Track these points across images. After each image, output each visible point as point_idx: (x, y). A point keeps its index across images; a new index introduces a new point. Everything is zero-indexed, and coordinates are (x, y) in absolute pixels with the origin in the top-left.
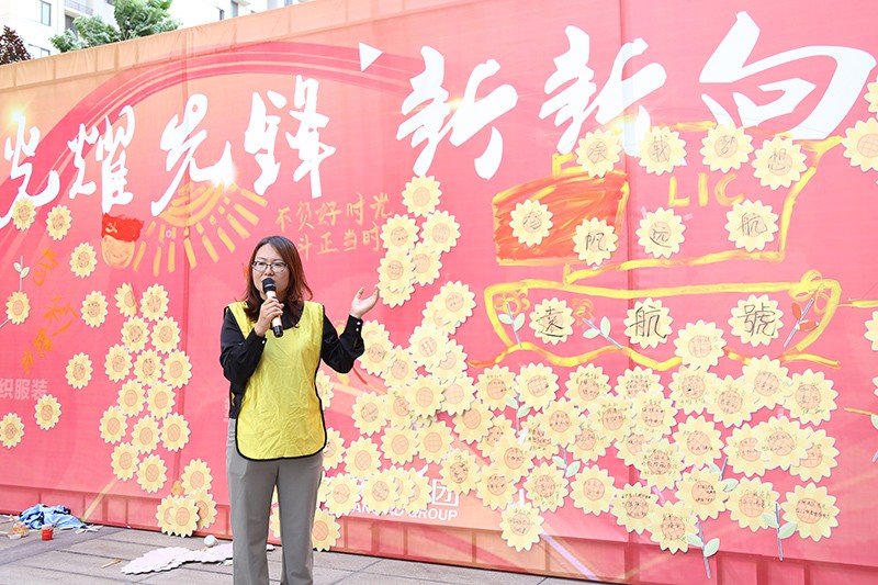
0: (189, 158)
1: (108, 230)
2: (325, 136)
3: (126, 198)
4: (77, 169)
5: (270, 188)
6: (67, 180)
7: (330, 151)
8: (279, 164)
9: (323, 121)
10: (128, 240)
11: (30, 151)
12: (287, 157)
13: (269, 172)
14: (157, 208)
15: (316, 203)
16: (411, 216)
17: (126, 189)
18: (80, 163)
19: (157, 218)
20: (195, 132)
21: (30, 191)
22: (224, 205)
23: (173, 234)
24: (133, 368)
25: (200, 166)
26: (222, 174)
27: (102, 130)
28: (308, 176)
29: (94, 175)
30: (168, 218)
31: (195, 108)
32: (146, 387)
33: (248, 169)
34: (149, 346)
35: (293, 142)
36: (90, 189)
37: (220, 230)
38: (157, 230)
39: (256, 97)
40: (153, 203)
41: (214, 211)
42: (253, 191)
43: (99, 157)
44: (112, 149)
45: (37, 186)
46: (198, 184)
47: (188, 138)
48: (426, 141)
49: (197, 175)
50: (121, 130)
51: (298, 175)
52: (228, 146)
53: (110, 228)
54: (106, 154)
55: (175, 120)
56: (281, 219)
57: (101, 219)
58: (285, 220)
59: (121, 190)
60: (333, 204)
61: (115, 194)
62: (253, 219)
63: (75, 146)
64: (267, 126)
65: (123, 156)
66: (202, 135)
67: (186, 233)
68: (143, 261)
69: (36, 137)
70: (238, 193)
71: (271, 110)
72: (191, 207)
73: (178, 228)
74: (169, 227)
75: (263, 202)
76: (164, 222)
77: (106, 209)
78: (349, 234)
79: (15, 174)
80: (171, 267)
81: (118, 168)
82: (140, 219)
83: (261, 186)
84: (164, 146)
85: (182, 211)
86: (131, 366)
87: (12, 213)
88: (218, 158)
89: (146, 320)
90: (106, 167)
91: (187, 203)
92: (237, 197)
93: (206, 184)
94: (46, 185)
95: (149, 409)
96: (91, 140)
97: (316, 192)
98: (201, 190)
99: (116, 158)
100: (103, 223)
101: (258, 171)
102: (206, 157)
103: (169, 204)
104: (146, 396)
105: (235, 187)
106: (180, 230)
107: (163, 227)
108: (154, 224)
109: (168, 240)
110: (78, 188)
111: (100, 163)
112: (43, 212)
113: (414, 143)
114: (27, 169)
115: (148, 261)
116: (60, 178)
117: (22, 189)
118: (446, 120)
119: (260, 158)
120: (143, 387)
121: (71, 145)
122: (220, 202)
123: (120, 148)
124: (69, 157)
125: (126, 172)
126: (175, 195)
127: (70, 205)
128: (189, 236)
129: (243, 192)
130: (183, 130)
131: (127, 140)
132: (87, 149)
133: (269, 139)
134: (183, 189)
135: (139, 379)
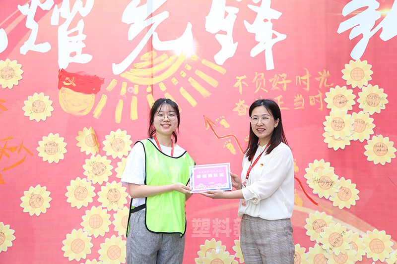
0: (152, 31)
1: (65, 83)
2: (277, 25)
3: (86, 59)
4: (29, 30)
5: (229, 61)
6: (18, 35)
7: (282, 37)
8: (237, 43)
9: (277, 15)
10: (87, 92)
12: (245, 40)
13: (228, 49)
14: (117, 69)
15: (269, 74)
16: (349, 87)
17: (84, 51)
18: (31, 24)
19: (118, 77)
20: (158, 11)
22: (186, 71)
23: (136, 90)
24: (97, 197)
25: (162, 38)
26: (184, 46)
28: (262, 54)
29: (49, 35)
30: (132, 78)
32: (112, 212)
33: (208, 45)
34: (113, 178)
35: (250, 28)
36: (45, 47)
37: (182, 90)
38: (118, 87)
40: (114, 65)
41: (177, 75)
42: (214, 62)
43: (54, 21)
44: (70, 17)
46: (160, 53)
47: (151, 16)
48: (361, 36)
49: (158, 44)
50: (79, 3)
51: (254, 52)
52: (189, 26)
53: (67, 82)
54: (62, 20)
56: (238, 84)
57: (57, 74)
58: (243, 85)
59: (79, 52)
60: (284, 75)
61: (73, 54)
62: (214, 83)
63: (28, 10)
64: (226, 14)
65: (81, 25)
66: (165, 15)
67: (149, 89)
68: (104, 110)
70: (199, 62)
72: (156, 69)
73: (140, 86)
74: (131, 84)
75: (222, 71)
76: (125, 80)
77: (63, 63)
78: (298, 97)
80: (134, 115)
81: (76, 33)
82: (100, 75)
83: (221, 58)
84: (125, 19)
85: (148, 72)
86: (95, 195)
88: (180, 33)
89: (110, 157)
90: (62, 32)
91: (152, 66)
92: (197, 65)
93: (169, 54)
95: (115, 230)
96: (46, 6)
97: (270, 65)
98: (164, 57)
99: (73, 24)
100: (60, 77)
101: (218, 47)
102: (169, 31)
103: (132, 67)
104: (112, 219)
105: (196, 58)
106: (142, 88)
107: (125, 84)
108: (113, 83)
109: (129, 95)
110: (28, 46)
111: (55, 28)
113: (351, 37)
115: (109, 110)
116: (7, 36)
118: (377, 23)
119: (219, 37)
120: (108, 212)
121: (23, 9)
122: (182, 67)
123: (78, 17)
124: (19, 19)
125: (84, 37)
126: (138, 60)
127: (21, 59)
128: (152, 92)
129: (204, 62)
130: (145, 10)
131: (85, 12)
132: (40, 14)
133: (228, 25)
134: (147, 56)
135: (103, 206)
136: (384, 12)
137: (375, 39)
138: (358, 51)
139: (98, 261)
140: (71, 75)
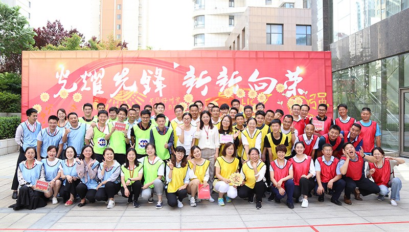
0: (123, 83)
1: (95, 100)
2: (164, 82)
3: (102, 92)
4: (84, 83)
5: (148, 93)
6: (80, 85)
7: (165, 86)
8: (150, 88)
9: (163, 79)
11: (66, 76)
12: (153, 87)
13: (148, 90)
14: (112, 96)
15: (161, 98)
16: (186, 102)
17: (101, 90)
18: (84, 81)
19: (112, 98)
20: (125, 77)
21: (66, 88)
22: (134, 97)
23: (118, 103)
25: (126, 86)
26: (134, 89)
27: (93, 73)
28: (159, 91)
29: (90, 85)
30: (116, 99)
31: (125, 71)
33: (141, 88)
35: (155, 83)
36: (89, 89)
38: (112, 102)
39: (144, 71)
40: (111, 94)
41: (131, 98)
42: (143, 94)
43: (92, 80)
44: (97, 79)
45: (68, 86)
46: (126, 91)
47: (123, 78)
48: (190, 86)
49: (125, 88)
50: (100, 74)
51: (156, 91)
52: (135, 82)
54: (94, 80)
55: (119, 73)
56: (151, 101)
57: (93, 97)
59: (99, 90)
60: (166, 98)
61: (98, 91)
62: (143, 101)
63: (83, 77)
64: (147, 78)
65: (100, 82)
66: (127, 78)
69: (68, 73)
70: (138, 94)
71: (148, 74)
72: (124, 96)
73: (119, 101)
74: (116, 101)
75: (146, 97)
76: (114, 99)
77: (95, 94)
78: (170, 106)
79: (60, 82)
81: (99, 84)
82: (106, 98)
83: (145, 93)
84: (115, 79)
85: (122, 97)
87: (59, 93)
88: (132, 84)
90: (94, 84)
92: (138, 95)
93: (128, 91)
94: (72, 86)
96: (89, 76)
97: (161, 95)
98: (127, 92)
99: (98, 81)
101: (144, 89)
102: (128, 84)
103: (116, 95)
105: (137, 92)
107: (114, 101)
108: (111, 100)
109: (116, 104)
110: (83, 88)
111: (92, 82)
112: (71, 94)
113: (187, 87)
114: (65, 82)
116: (77, 85)
117: (63, 87)
118: (195, 82)
119: (145, 86)
122: (133, 95)
123: (99, 79)
124: (81, 80)
125: (101, 85)
126: (118, 93)
127: (81, 93)
129: (140, 94)
130: (121, 76)
131: (102, 77)
132: (87, 78)
133: (148, 82)
134: (121, 91)
136: (197, 79)
137: (194, 87)
138: (189, 91)
140: (97, 98)
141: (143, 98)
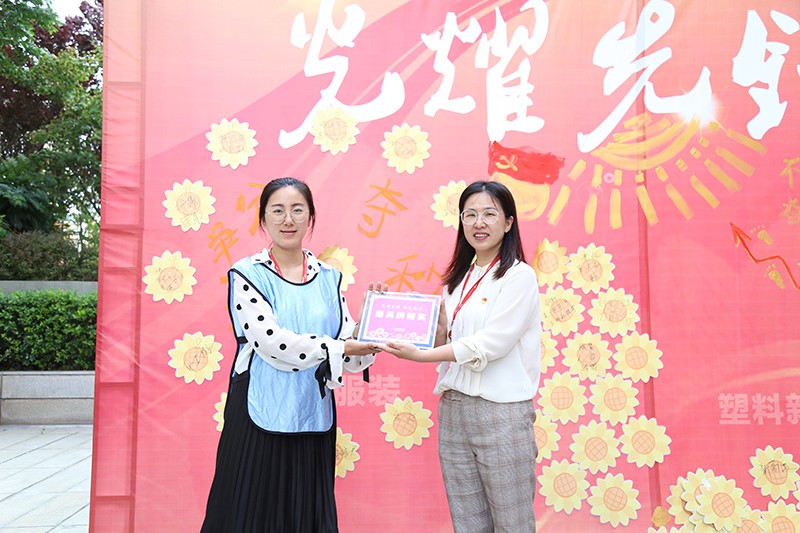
0: (644, 80)
1: (498, 164)
3: (534, 125)
4: (439, 75)
5: (771, 132)
6: (421, 84)
8: (785, 103)
10: (540, 181)
11: (346, 37)
13: (770, 112)
14: (587, 143)
17: (531, 112)
18: (443, 65)
19: (588, 157)
20: (653, 48)
21: (346, 96)
22: (699, 147)
23: (617, 178)
24: (562, 357)
25: (661, 92)
26: (697, 107)
27: (488, 25)
29: (472, 84)
30: (607, 155)
31: (655, 18)
32: (587, 383)
33: (737, 105)
34: (586, 326)
36: (465, 105)
37: (694, 179)
38: (588, 173)
39: (753, 17)
40: (580, 135)
41: (684, 154)
42: (746, 133)
43: (481, 60)
44: (506, 55)
45: (359, 88)
46: (658, 117)
47: (643, 54)
49: (654, 103)
50: (521, 31)
52: (706, 73)
53: (503, 163)
54: (494, 60)
55: (620, 28)
56: (787, 171)
57: (486, 150)
58: (795, 175)
59: (522, 113)
61: (512, 117)
62: (747, 170)
63: (437, 43)
64: (768, 54)
65: (525, 69)
66: (664, 54)
67: (640, 178)
68: (566, 211)
69: (356, 21)
70: (721, 134)
71: (774, 34)
72: (650, 144)
73: (625, 172)
74: (609, 168)
75: (761, 149)
76: (599, 161)
77: (496, 132)
79: (313, 67)
80: (616, 220)
81: (517, 82)
82: (558, 152)
83: (757, 128)
84: (599, 60)
85: (643, 147)
86: (557, 354)
87: (312, 123)
88: (690, 85)
89: (578, 291)
90: (494, 80)
91: (644, 139)
92: (719, 139)
93: (671, 118)
94: (376, 92)
95: (595, 411)
96: (467, 36)
98: (663, 124)
99: (512, 67)
100: (491, 154)
101: (754, 110)
102: (671, 81)
103: (610, 139)
104: (588, 394)
105: (717, 126)
106: (628, 175)
107: (599, 169)
108: (580, 166)
109: (608, 187)
110: (438, 102)
111: (484, 72)
112: (373, 133)
114: (340, 66)
115: (574, 211)
116: (405, 85)
117: (329, 94)
119: (754, 93)
120: (581, 383)
121: (431, 41)
122: (694, 142)
123: (520, 54)
124: (424, 57)
125: (530, 88)
126: (620, 128)
127: (426, 124)
128: (645, 183)
129: (730, 133)
130: (633, 46)
131: (532, 46)
132: (458, 49)
133: (772, 73)
134: (635, 120)
135: (573, 371)
139: (571, 462)
140: (509, 152)
141: (743, 151)
